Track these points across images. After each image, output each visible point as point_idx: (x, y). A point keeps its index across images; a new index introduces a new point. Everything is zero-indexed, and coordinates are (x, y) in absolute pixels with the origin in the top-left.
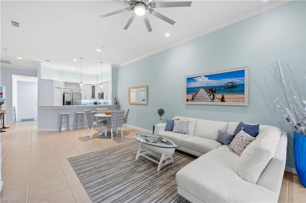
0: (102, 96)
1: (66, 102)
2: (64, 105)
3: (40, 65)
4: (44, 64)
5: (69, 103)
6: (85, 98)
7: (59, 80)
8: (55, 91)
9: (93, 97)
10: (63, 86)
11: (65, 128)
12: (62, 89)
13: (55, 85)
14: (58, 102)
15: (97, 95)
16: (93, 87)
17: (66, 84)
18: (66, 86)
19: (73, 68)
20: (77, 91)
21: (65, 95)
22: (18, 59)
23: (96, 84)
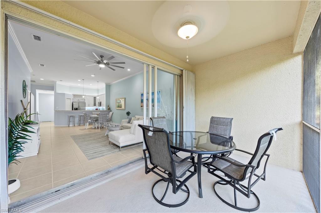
0: (100, 104)
1: (75, 108)
2: (73, 110)
3: (56, 83)
4: (58, 83)
5: (77, 109)
6: (89, 106)
7: (69, 93)
8: (67, 101)
9: (95, 105)
10: (72, 97)
11: (73, 124)
12: (72, 99)
13: (66, 97)
14: (69, 108)
15: (97, 104)
16: (95, 98)
17: (74, 96)
18: (74, 97)
19: (79, 85)
20: (83, 101)
21: (74, 103)
22: (41, 80)
23: (96, 95)
